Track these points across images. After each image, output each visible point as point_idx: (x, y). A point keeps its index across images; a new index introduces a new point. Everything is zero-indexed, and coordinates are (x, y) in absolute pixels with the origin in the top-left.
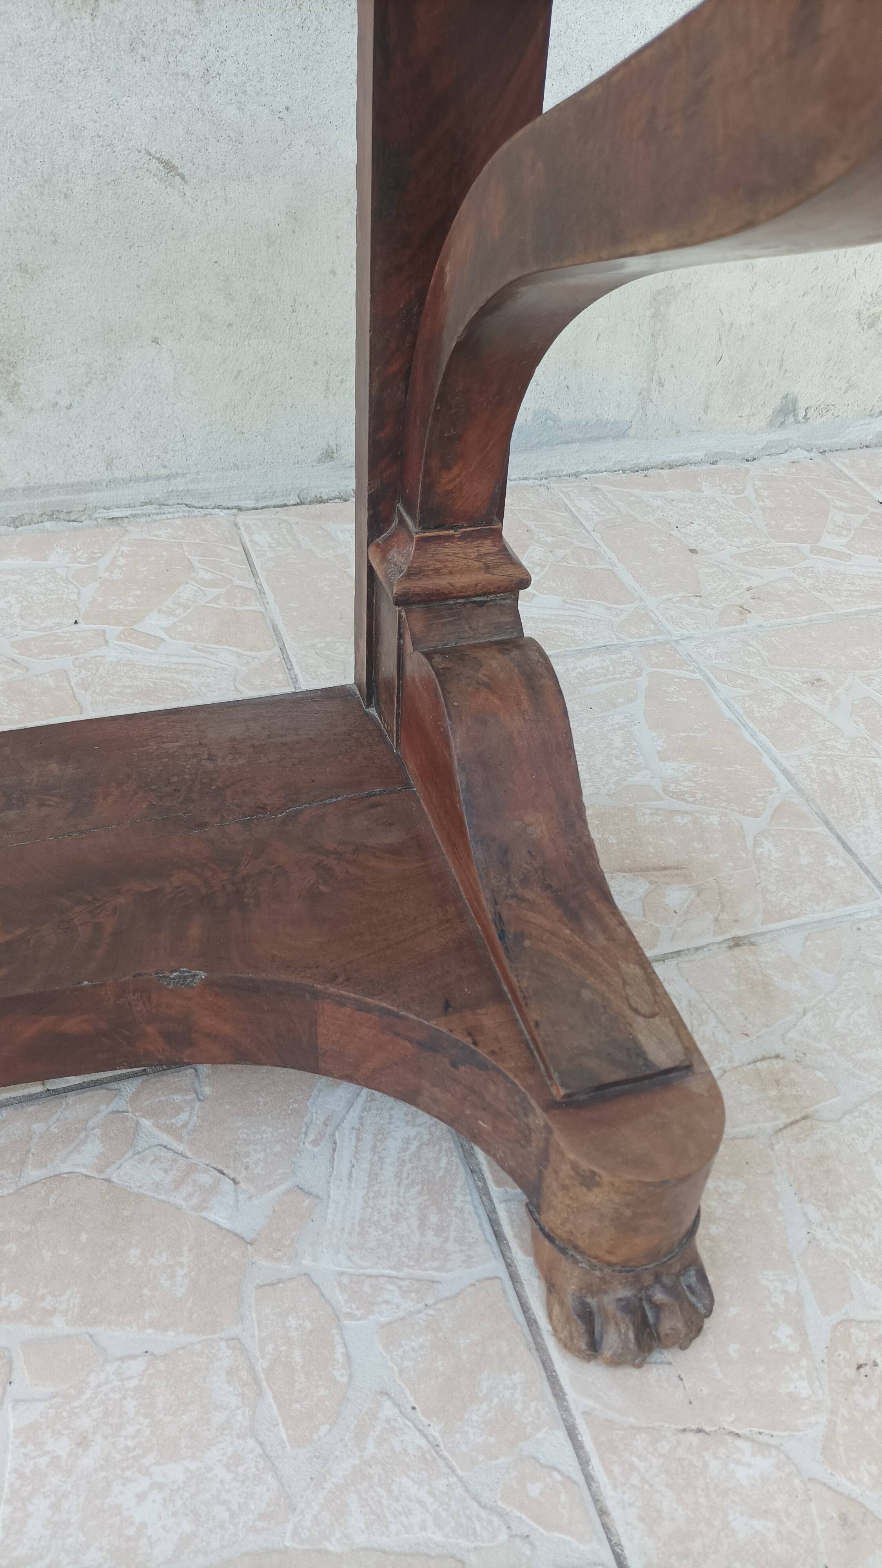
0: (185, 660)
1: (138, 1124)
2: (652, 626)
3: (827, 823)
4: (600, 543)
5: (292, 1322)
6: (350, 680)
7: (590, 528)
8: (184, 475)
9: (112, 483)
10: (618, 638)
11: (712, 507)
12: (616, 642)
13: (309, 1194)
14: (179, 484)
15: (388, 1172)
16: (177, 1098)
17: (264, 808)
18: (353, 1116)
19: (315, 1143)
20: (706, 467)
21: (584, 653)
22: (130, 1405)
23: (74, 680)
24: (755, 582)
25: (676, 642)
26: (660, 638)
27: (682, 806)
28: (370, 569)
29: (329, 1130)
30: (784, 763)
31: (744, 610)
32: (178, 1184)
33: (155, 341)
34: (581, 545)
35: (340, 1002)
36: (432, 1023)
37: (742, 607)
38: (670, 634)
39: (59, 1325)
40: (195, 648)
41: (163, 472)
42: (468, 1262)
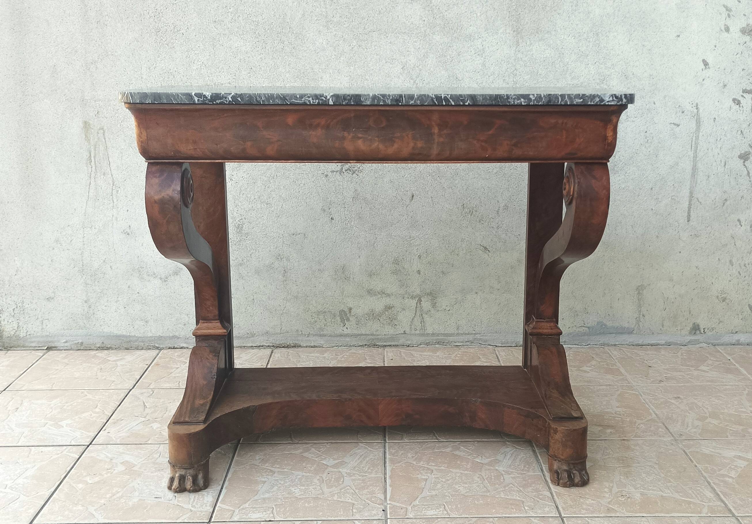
1: (460, 447)
2: (627, 382)
3: (664, 424)
4: (617, 362)
5: (492, 474)
6: (521, 365)
7: (614, 359)
8: (480, 334)
9: (458, 334)
11: (663, 357)
12: (613, 384)
13: (498, 460)
14: (478, 336)
15: (518, 460)
16: (469, 445)
18: (511, 452)
20: (665, 346)
21: (601, 385)
22: (457, 478)
24: (669, 375)
25: (634, 386)
26: (629, 385)
27: (620, 417)
28: (526, 330)
30: (657, 412)
31: (661, 381)
32: (468, 456)
33: (476, 293)
35: (509, 408)
36: (528, 409)
38: (632, 384)
39: (443, 468)
41: (474, 332)
42: (534, 472)
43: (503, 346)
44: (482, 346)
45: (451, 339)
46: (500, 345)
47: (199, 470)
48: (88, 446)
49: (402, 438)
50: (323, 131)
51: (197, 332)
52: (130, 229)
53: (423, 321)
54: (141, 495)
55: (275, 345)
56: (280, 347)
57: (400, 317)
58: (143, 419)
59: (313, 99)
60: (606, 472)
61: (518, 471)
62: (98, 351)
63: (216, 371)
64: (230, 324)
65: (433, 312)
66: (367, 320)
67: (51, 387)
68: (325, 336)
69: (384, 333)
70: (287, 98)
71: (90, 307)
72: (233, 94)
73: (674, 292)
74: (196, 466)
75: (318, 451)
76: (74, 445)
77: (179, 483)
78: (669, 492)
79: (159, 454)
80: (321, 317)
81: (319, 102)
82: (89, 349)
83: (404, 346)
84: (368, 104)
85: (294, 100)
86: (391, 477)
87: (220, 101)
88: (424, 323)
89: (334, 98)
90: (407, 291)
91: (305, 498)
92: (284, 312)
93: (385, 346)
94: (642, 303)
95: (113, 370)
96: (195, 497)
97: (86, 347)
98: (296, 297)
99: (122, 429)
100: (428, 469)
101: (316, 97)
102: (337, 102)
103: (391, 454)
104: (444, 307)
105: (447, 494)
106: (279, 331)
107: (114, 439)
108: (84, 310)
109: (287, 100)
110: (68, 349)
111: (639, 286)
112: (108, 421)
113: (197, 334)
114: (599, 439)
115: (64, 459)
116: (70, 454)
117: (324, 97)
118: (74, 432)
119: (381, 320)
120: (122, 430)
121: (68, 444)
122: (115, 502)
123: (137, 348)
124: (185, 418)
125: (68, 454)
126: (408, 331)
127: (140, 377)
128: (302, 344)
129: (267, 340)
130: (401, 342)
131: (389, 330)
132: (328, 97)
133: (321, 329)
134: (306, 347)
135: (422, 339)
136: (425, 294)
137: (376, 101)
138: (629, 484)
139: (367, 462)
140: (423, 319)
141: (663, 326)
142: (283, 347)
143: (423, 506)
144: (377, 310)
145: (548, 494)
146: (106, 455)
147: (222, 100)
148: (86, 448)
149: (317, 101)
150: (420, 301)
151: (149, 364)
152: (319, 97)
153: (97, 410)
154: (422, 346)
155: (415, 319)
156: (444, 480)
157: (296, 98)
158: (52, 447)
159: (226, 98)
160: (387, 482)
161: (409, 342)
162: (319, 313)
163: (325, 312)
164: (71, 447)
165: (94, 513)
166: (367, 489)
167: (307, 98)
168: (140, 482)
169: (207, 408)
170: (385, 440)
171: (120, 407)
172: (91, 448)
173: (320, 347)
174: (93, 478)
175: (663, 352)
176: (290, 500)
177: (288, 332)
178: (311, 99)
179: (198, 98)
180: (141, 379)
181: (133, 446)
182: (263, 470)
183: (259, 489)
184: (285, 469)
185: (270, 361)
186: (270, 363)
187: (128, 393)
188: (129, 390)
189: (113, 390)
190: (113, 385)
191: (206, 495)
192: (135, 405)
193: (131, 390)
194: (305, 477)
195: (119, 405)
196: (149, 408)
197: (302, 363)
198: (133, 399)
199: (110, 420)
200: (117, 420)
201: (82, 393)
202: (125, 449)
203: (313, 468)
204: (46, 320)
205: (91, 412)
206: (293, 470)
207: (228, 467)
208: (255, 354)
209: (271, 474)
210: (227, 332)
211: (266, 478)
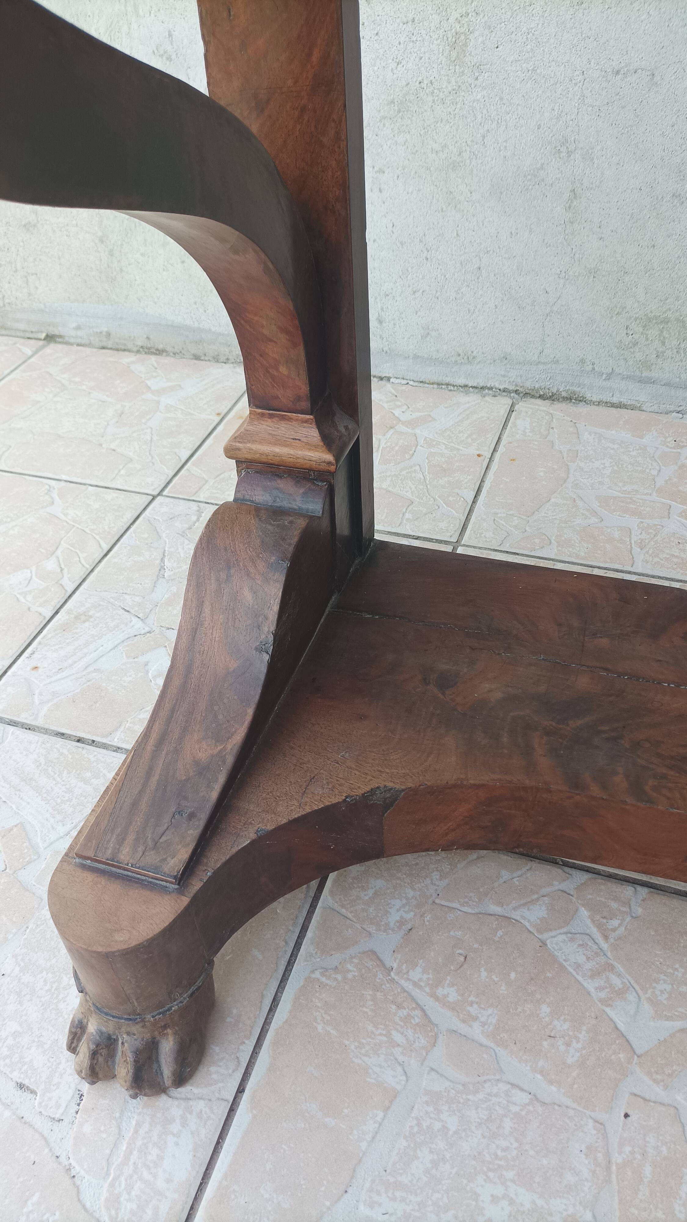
47: (165, 1027)
52: (172, 43)
55: (521, 389)
56: (533, 397)
58: (138, 625)
62: (138, 356)
63: (273, 628)
64: (357, 422)
68: (653, 382)
71: (111, 253)
74: (150, 1018)
75: (600, 927)
80: (653, 332)
82: (123, 348)
92: (555, 309)
95: (143, 421)
96: (139, 1125)
98: (594, 272)
99: (70, 661)
106: (535, 358)
107: (37, 702)
108: (101, 259)
110: (83, 342)
112: (57, 613)
113: (239, 454)
120: (70, 665)
123: (216, 359)
127: (189, 454)
128: (588, 396)
133: (646, 364)
134: (599, 403)
142: (541, 397)
151: (225, 411)
153: (51, 565)
162: (648, 321)
163: (666, 321)
169: (214, 795)
173: (633, 408)
177: (557, 362)
180: (189, 464)
181: (65, 752)
182: (399, 1007)
183: (364, 1145)
184: (475, 1019)
185: (503, 442)
186: (501, 449)
187: (145, 509)
188: (151, 497)
189: (115, 494)
190: (123, 472)
191: (175, 1127)
192: (142, 558)
193: (154, 498)
194: (544, 1104)
195: (106, 555)
196: (168, 581)
197: (582, 464)
198: (146, 536)
199: (62, 611)
200: (77, 618)
201: (49, 491)
202: (42, 760)
203: (574, 1044)
204: (32, 274)
205: (34, 569)
206: (504, 1035)
207: (292, 944)
208: (468, 412)
209: (423, 1042)
210: (337, 459)
211: (399, 1070)
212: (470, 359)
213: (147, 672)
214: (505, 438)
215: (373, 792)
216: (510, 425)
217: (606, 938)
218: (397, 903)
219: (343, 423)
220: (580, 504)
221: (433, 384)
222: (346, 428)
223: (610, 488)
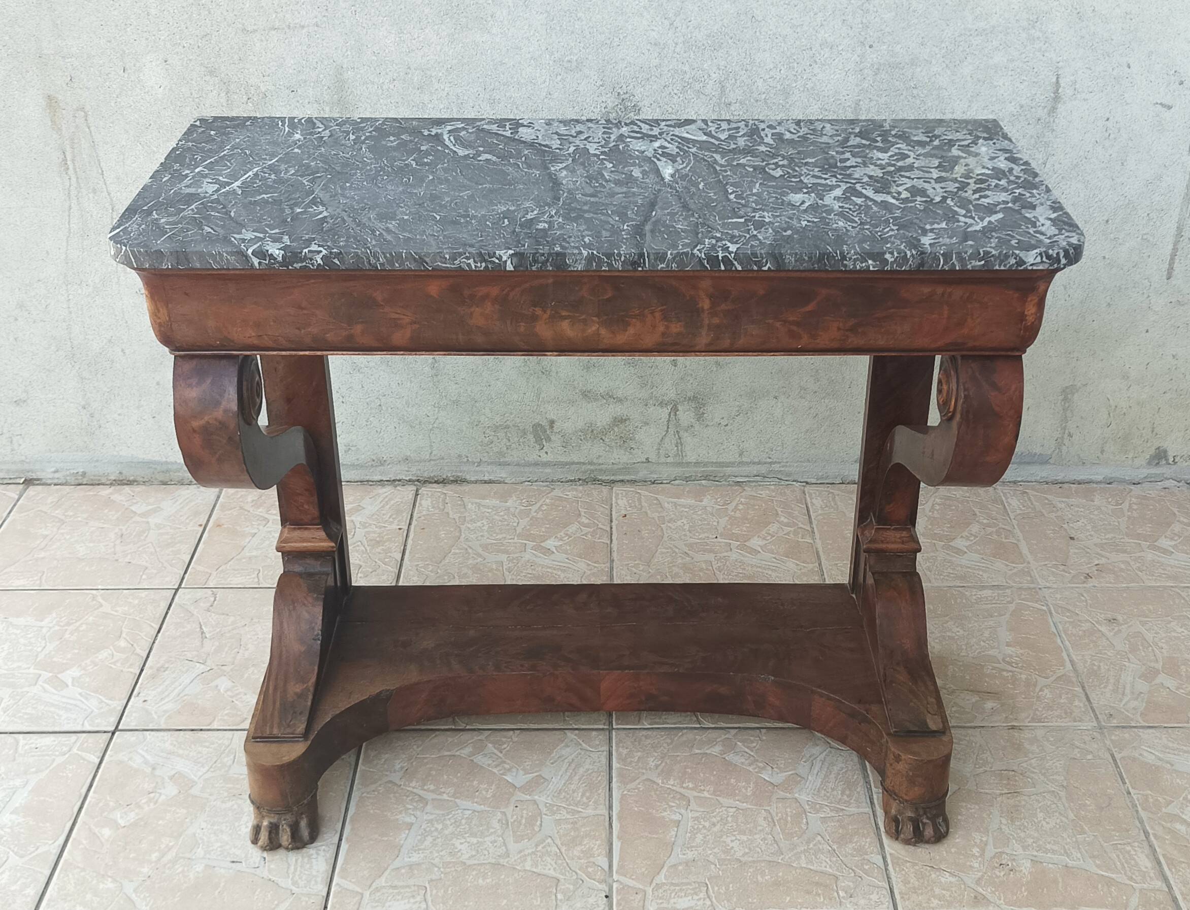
0: (770, 564)
1: (736, 744)
2: (1029, 578)
3: (1083, 687)
4: (1016, 526)
5: (788, 810)
6: (847, 582)
7: (1012, 517)
8: (779, 463)
9: (741, 463)
10: (1007, 582)
11: (1096, 513)
12: (1005, 584)
13: (800, 776)
14: (776, 467)
15: (833, 776)
16: (752, 738)
17: (802, 627)
18: (822, 756)
19: (805, 762)
20: (1102, 486)
21: (983, 588)
22: (730, 819)
23: (714, 567)
24: (1103, 561)
25: (1040, 589)
26: (1032, 586)
27: (1010, 668)
28: (858, 537)
29: (812, 759)
30: (1074, 657)
31: (1088, 576)
32: (750, 765)
33: (776, 398)
34: (1003, 527)
35: (821, 695)
36: (853, 705)
37: (1088, 574)
38: (1038, 584)
39: (706, 794)
40: (775, 558)
41: (769, 460)
42: (858, 807)
43: (819, 482)
44: (783, 483)
45: (729, 470)
46: (814, 481)
47: (302, 814)
48: (113, 733)
49: (640, 719)
50: (497, 307)
51: (284, 547)
53: (679, 443)
54: (208, 856)
55: (421, 479)
56: (431, 483)
57: (640, 435)
58: (202, 667)
59: (475, 262)
60: (977, 807)
61: (831, 803)
62: (113, 488)
64: (341, 525)
65: (697, 427)
66: (581, 440)
67: (38, 582)
68: (509, 465)
69: (612, 461)
70: (427, 260)
71: (92, 415)
72: (324, 252)
73: (1129, 397)
74: (295, 809)
75: (497, 749)
76: (89, 732)
77: (270, 839)
78: (1079, 855)
79: (232, 757)
80: (501, 434)
81: (486, 267)
82: (97, 482)
83: (645, 481)
84: (579, 269)
85: (440, 264)
86: (620, 818)
87: (300, 265)
88: (682, 445)
89: (515, 260)
90: (652, 393)
91: (479, 864)
92: (435, 426)
93: (614, 482)
94: (1069, 414)
95: (142, 538)
96: (296, 861)
97: (92, 480)
98: (456, 402)
99: (166, 693)
100: (683, 796)
101: (481, 257)
102: (521, 266)
103: (621, 759)
104: (717, 420)
105: (711, 858)
106: (428, 457)
107: (156, 717)
108: (82, 421)
109: (427, 263)
110: (60, 482)
111: (1067, 387)
112: (142, 670)
113: (284, 549)
114: (972, 724)
115: (74, 766)
116: (84, 754)
117: (497, 258)
118: (86, 699)
119: (607, 440)
120: (168, 695)
121: (79, 729)
122: (167, 871)
124: (272, 727)
125: (80, 753)
126: (653, 458)
127: (189, 557)
128: (468, 477)
129: (408, 471)
130: (641, 475)
131: (620, 457)
132: (504, 258)
133: (501, 454)
134: (476, 482)
135: (678, 471)
136: (685, 398)
137: (594, 264)
138: (1014, 838)
139: (580, 779)
140: (680, 438)
141: (1102, 452)
142: (436, 482)
143: (672, 888)
144: (599, 424)
145: (878, 859)
146: (143, 756)
147: (304, 264)
148: (111, 739)
149: (484, 265)
150: (675, 409)
152: (486, 257)
153: (122, 643)
154: (677, 482)
155: (667, 440)
156: (707, 824)
157: (444, 260)
158: (52, 737)
159: (311, 259)
160: (614, 827)
161: (655, 476)
162: (496, 428)
163: (507, 427)
164: (84, 735)
165: (133, 896)
166: (580, 844)
167: (464, 260)
168: (204, 825)
170: (611, 723)
171: (160, 635)
172: (118, 741)
173: (499, 482)
174: (125, 813)
175: (1098, 500)
176: (453, 869)
177: (443, 458)
178: (471, 261)
179: (258, 261)
180: (192, 564)
181: (187, 736)
182: (408, 797)
183: (402, 842)
184: (444, 793)
185: (414, 519)
186: (414, 523)
187: (173, 599)
188: (174, 591)
189: (146, 592)
190: (144, 577)
191: (314, 856)
192: (186, 629)
193: (177, 590)
194: (478, 812)
195: (159, 632)
196: (211, 639)
197: (469, 526)
198: (182, 615)
199: (145, 668)
200: (158, 670)
201: (94, 598)
202: (175, 743)
203: (490, 791)
204: (17, 435)
205: (111, 647)
206: (458, 795)
207: (349, 787)
208: (386, 500)
209: (422, 805)
210: (336, 544)
211: (413, 817)
212: (382, 463)
213: (219, 691)
214: (415, 514)
215: (381, 692)
216: (417, 505)
217: (501, 752)
218: (398, 761)
219: (334, 527)
220: (470, 551)
221: (357, 482)
222: (337, 529)
223: (488, 538)
